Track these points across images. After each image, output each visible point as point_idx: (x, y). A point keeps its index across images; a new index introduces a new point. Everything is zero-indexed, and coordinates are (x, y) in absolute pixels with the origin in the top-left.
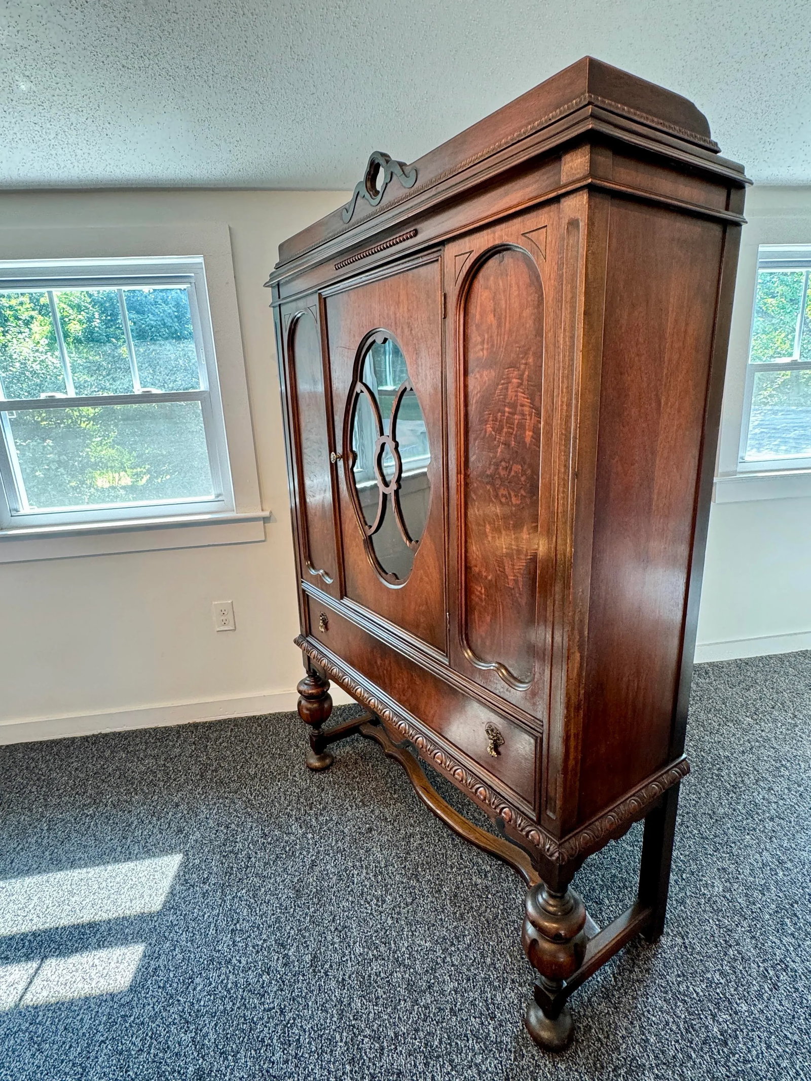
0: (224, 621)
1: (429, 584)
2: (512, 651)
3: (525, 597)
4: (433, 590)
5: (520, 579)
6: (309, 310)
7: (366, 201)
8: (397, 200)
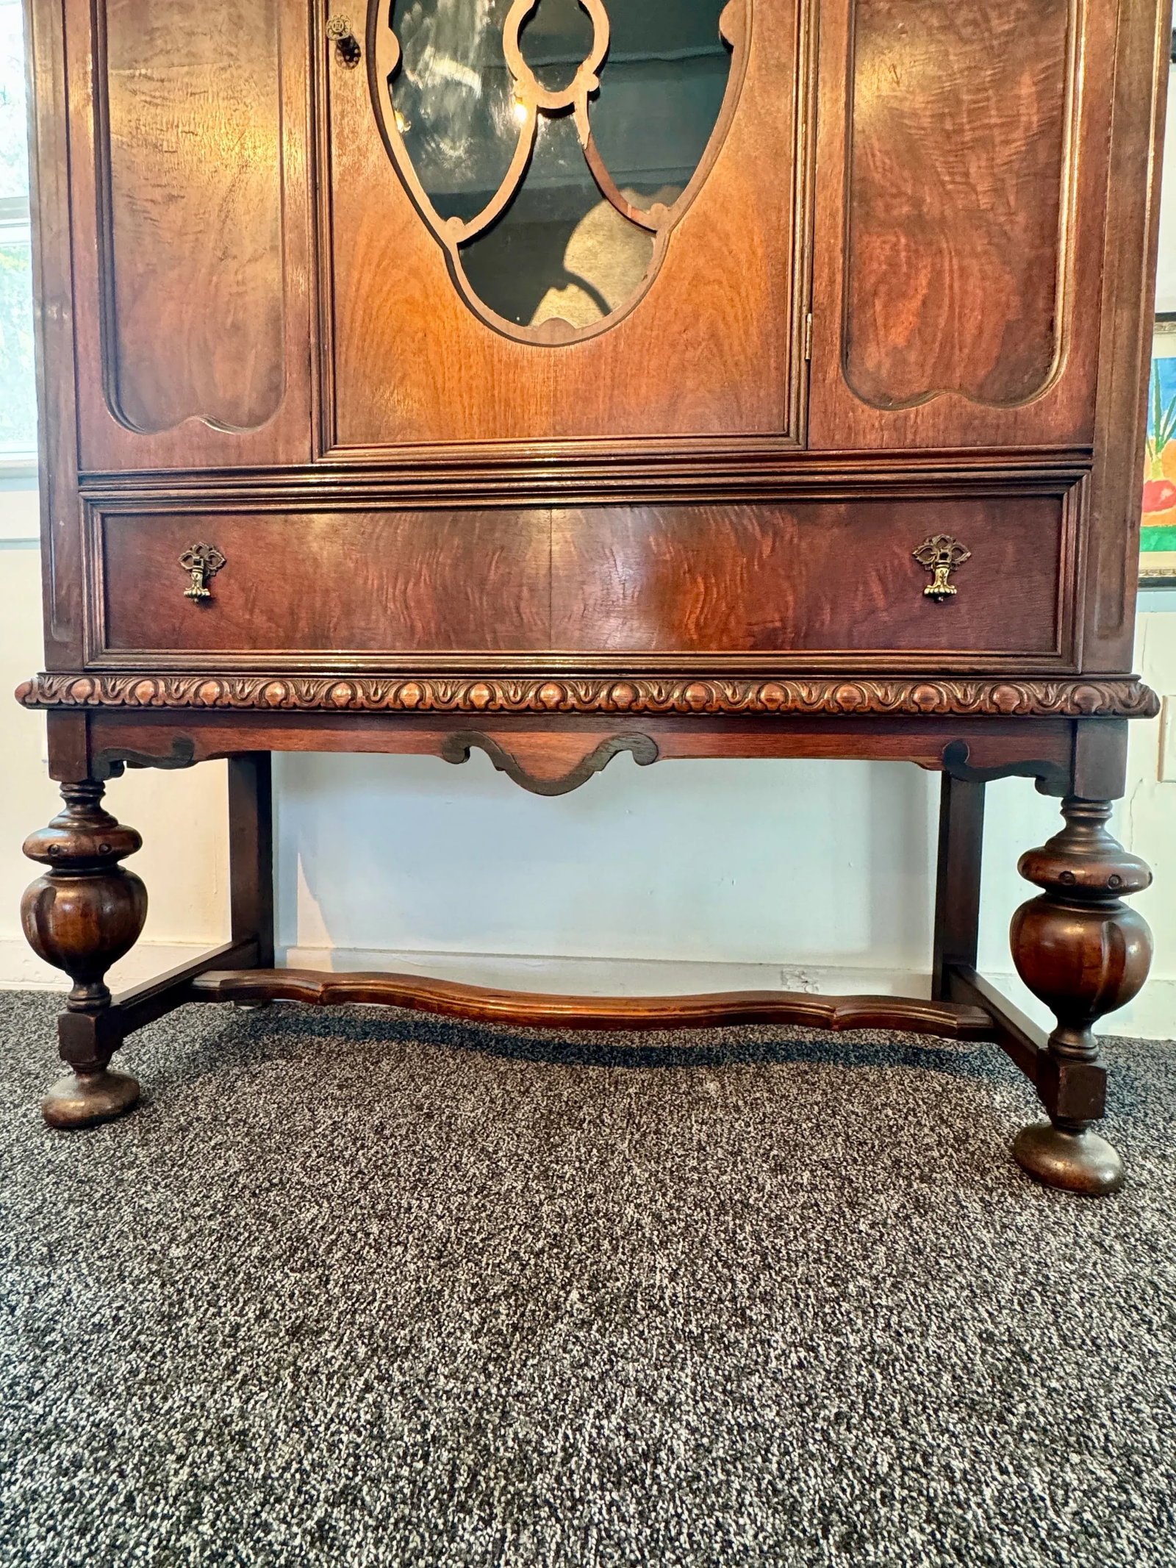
1: (725, 283)
2: (984, 346)
3: (1021, 218)
4: (739, 293)
5: (1011, 181)
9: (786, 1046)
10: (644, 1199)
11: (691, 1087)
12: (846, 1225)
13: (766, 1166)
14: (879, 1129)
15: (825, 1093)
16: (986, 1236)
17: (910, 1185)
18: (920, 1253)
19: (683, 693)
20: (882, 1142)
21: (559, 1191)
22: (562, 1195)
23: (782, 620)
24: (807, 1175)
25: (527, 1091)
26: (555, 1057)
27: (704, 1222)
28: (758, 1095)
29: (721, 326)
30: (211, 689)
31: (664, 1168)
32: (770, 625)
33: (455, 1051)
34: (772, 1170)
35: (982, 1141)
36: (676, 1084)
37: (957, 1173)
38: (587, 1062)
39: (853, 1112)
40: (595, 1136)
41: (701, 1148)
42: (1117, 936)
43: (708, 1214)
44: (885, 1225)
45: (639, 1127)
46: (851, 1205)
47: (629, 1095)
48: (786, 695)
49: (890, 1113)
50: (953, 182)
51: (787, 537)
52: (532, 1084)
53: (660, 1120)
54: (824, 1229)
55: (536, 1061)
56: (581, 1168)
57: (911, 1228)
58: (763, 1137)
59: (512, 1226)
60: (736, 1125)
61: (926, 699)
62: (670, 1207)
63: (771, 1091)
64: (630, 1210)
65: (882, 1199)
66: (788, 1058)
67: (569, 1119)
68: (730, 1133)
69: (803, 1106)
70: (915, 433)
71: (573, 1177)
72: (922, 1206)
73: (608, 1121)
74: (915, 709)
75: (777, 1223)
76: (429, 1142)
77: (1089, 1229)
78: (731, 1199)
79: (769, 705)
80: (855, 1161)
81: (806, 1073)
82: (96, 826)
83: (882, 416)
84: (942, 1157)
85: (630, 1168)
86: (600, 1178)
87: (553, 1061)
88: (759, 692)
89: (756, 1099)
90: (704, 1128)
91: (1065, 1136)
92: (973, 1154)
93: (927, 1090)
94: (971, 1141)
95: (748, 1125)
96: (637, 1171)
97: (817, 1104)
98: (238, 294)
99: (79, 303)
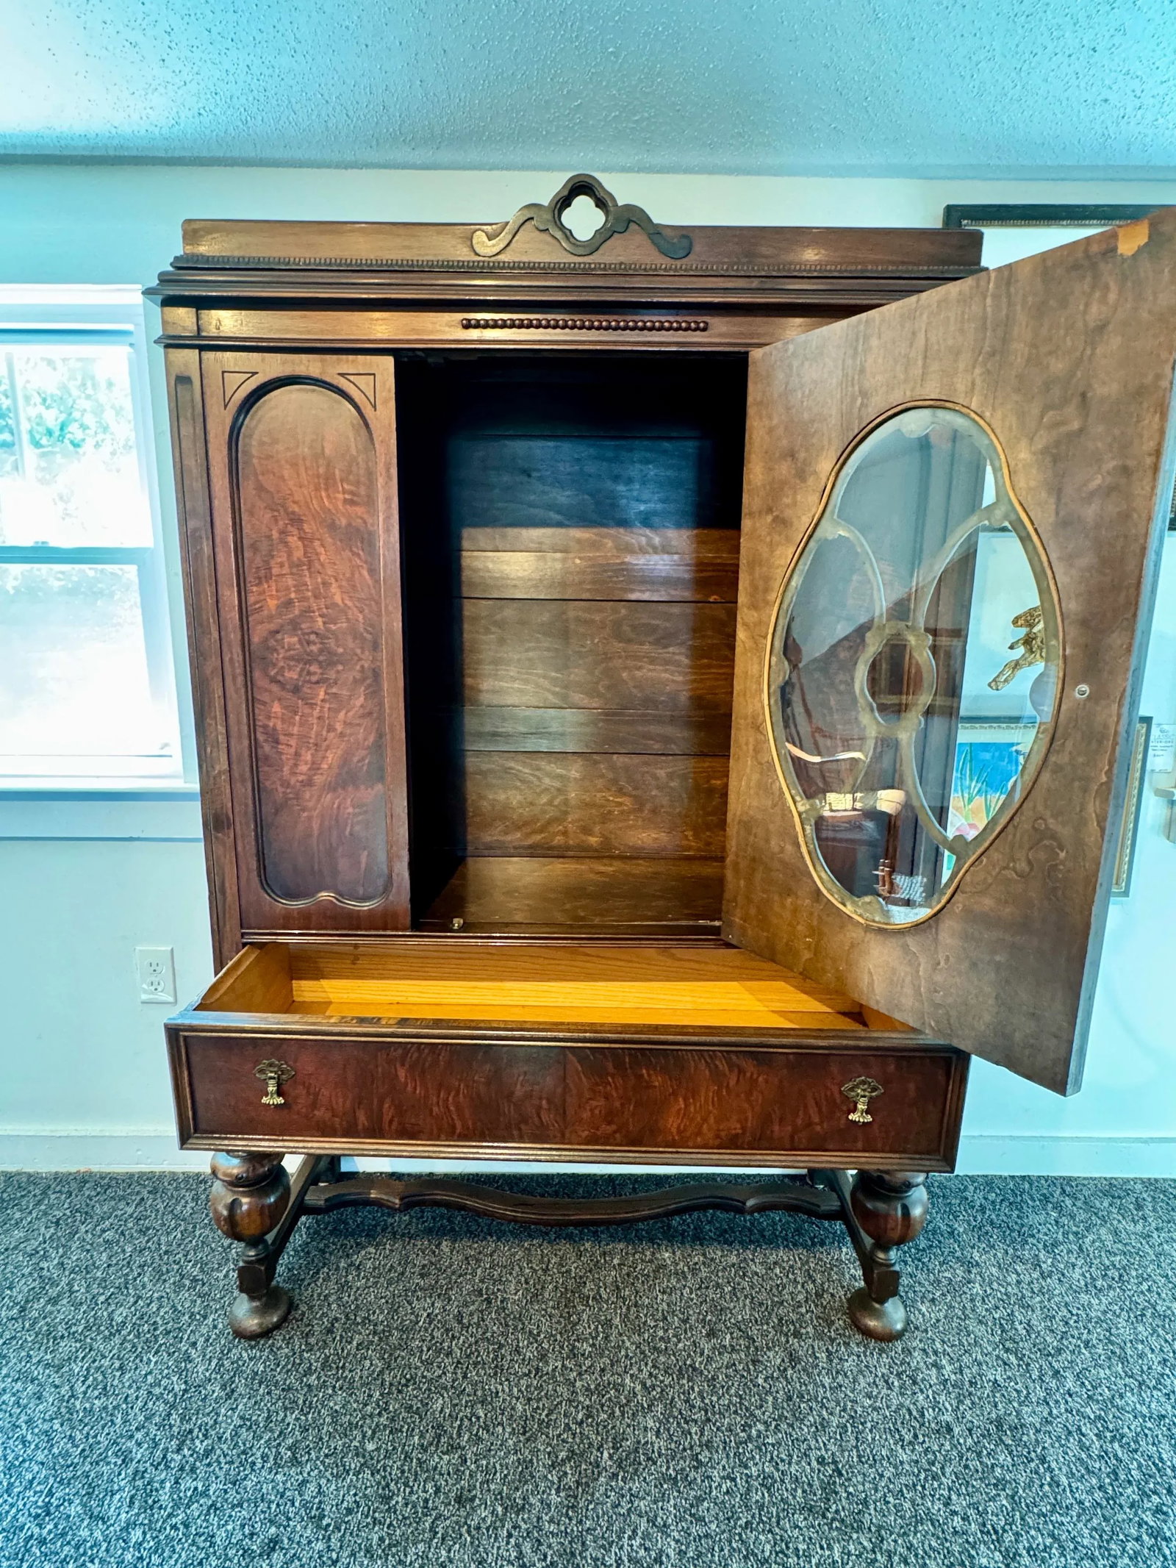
0: (156, 985)
6: (342, 379)
7: (549, 239)
8: (648, 267)
10: (635, 1370)
12: (751, 1380)
13: (704, 1332)
14: (771, 1289)
16: (827, 1381)
17: (788, 1341)
18: (791, 1400)
20: (772, 1301)
21: (584, 1368)
22: (586, 1372)
23: (742, 1128)
24: (728, 1337)
25: (547, 1268)
28: (696, 1259)
31: (644, 1340)
34: (707, 1335)
35: (832, 1295)
37: (815, 1328)
38: (583, 1236)
39: (755, 1273)
40: (598, 1311)
41: (664, 1318)
43: (673, 1379)
44: (772, 1378)
45: (624, 1301)
46: (754, 1362)
47: (614, 1267)
49: (778, 1271)
51: (749, 1074)
52: (549, 1261)
53: (636, 1293)
54: (739, 1385)
56: (594, 1345)
57: (787, 1379)
58: (701, 1303)
59: (561, 1402)
60: (685, 1293)
62: (651, 1375)
64: (628, 1380)
65: (771, 1355)
67: (580, 1297)
68: (681, 1301)
69: (724, 1269)
71: (590, 1355)
72: (792, 1360)
73: (604, 1296)
75: (712, 1382)
76: (495, 1329)
77: (883, 1369)
78: (685, 1364)
80: (756, 1321)
84: (807, 1312)
85: (623, 1341)
86: (606, 1353)
87: (560, 1237)
89: (695, 1264)
90: (665, 1297)
92: (825, 1308)
94: (825, 1295)
95: (691, 1292)
96: (627, 1344)
97: (733, 1266)
98: (355, 815)
99: (237, 819)
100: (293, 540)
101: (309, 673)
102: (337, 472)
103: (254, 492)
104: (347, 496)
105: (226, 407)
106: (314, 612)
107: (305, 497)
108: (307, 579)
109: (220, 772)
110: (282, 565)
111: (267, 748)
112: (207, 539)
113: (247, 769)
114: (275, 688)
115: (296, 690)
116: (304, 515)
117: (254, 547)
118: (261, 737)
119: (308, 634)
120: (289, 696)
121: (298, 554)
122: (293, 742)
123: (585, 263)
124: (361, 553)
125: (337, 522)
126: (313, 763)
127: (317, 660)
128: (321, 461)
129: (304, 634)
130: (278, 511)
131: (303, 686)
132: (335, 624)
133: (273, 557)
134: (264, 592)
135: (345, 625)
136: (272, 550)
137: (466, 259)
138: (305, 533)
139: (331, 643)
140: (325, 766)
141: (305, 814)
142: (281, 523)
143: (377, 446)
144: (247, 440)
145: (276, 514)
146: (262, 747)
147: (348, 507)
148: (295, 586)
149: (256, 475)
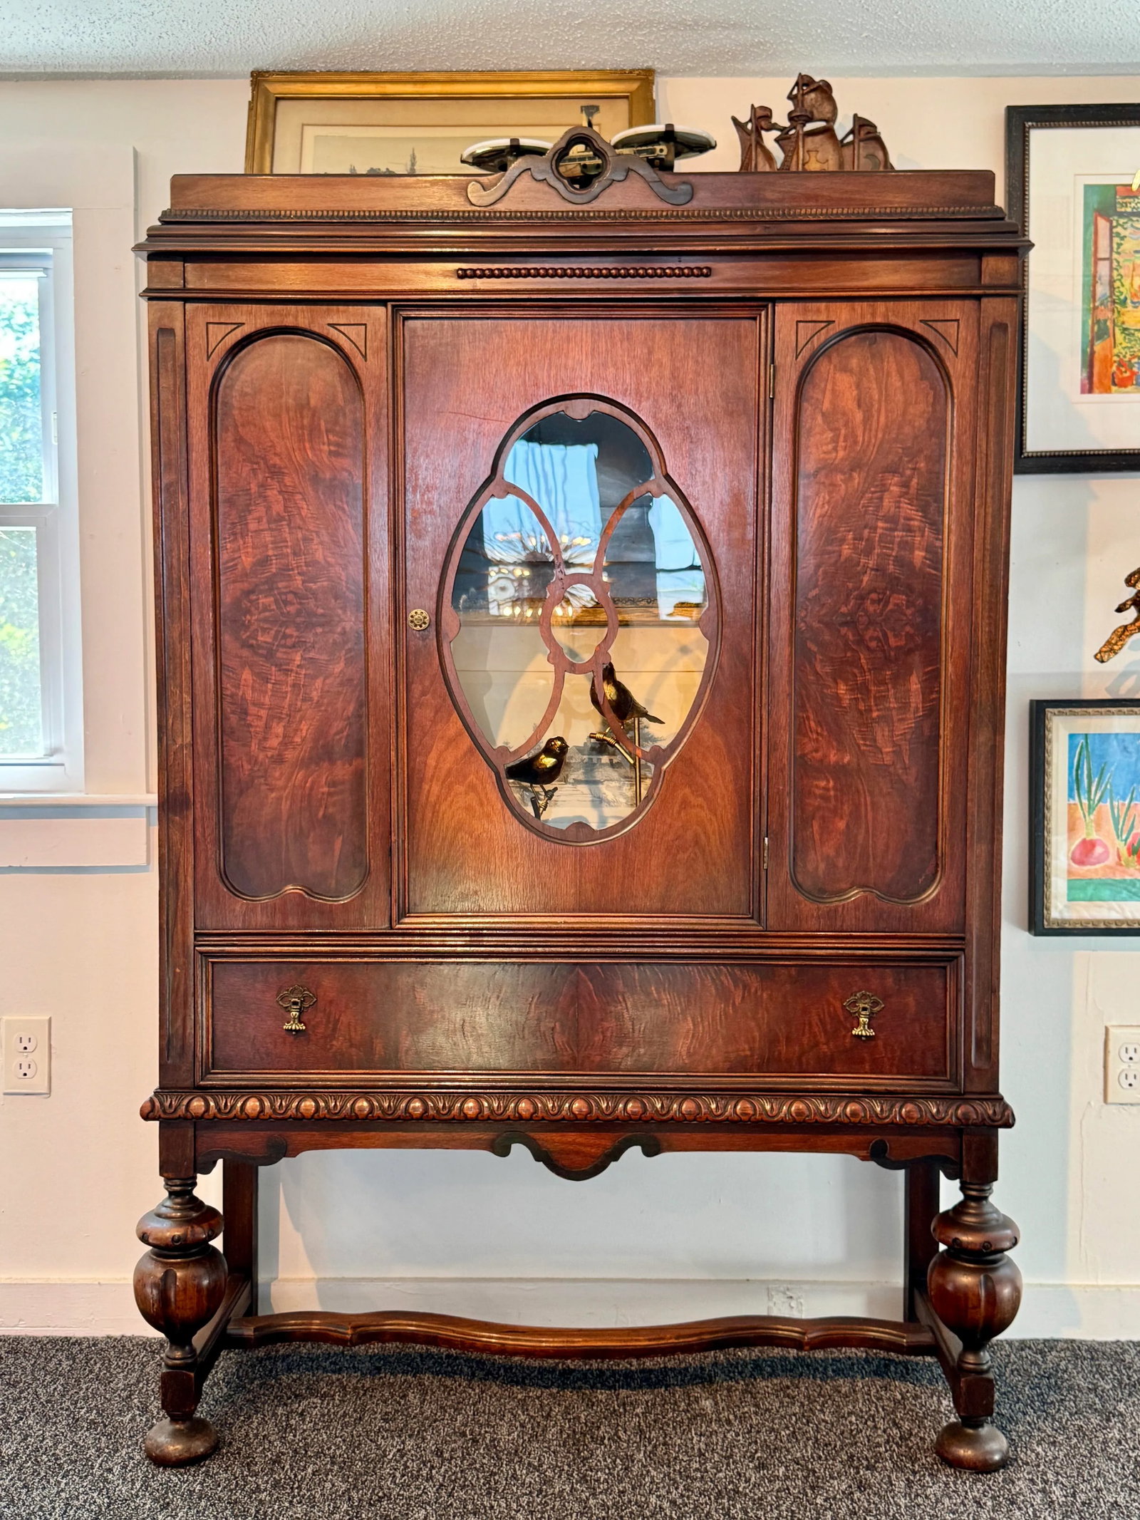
0: (25, 1069)
1: (705, 808)
2: (890, 857)
3: (913, 771)
4: (716, 815)
5: (905, 747)
6: (331, 329)
7: (547, 188)
8: (649, 214)
9: (772, 1362)
10: (663, 1492)
11: (689, 1405)
12: (808, 1501)
13: (751, 1465)
14: (842, 1433)
15: (802, 1404)
16: (902, 1502)
17: (858, 1473)
18: (855, 1513)
19: (680, 1106)
20: (842, 1442)
21: (598, 1490)
22: (601, 1493)
23: (751, 1049)
24: (782, 1470)
25: (549, 1415)
26: (564, 1384)
27: (706, 1504)
28: (746, 1409)
29: (703, 837)
30: (308, 1105)
31: (675, 1470)
32: (742, 1054)
33: (470, 1381)
34: (756, 1467)
35: (921, 1438)
36: (675, 1403)
37: (895, 1463)
38: (593, 1387)
39: (823, 1421)
40: (616, 1449)
41: (701, 1454)
42: (990, 1284)
43: (710, 1499)
44: (834, 1498)
45: (650, 1441)
46: (812, 1488)
47: (637, 1415)
48: (755, 1110)
49: (853, 1419)
50: (865, 745)
51: (753, 990)
52: (551, 1410)
53: (666, 1435)
54: (792, 1504)
55: (546, 1387)
56: (611, 1474)
57: (852, 1500)
58: (750, 1444)
59: (571, 1514)
60: (729, 1436)
61: (854, 1114)
62: (682, 1496)
63: (757, 1406)
64: (653, 1499)
65: (836, 1482)
66: (773, 1374)
67: (592, 1437)
68: (723, 1442)
69: (783, 1417)
70: (843, 922)
71: (606, 1481)
72: (862, 1487)
73: (624, 1437)
74: (846, 1120)
75: (759, 1502)
76: (485, 1461)
77: (976, 1494)
78: (726, 1488)
79: (743, 1118)
80: (820, 1458)
81: (788, 1387)
82: (194, 1215)
83: (819, 909)
84: (887, 1451)
85: (648, 1471)
86: (627, 1480)
87: (563, 1387)
88: (735, 1107)
89: (743, 1413)
90: (703, 1439)
91: (971, 1431)
92: (910, 1448)
93: (889, 1399)
94: (912, 1439)
95: (737, 1435)
96: (653, 1473)
97: (795, 1415)
98: (330, 794)
99: (198, 800)
100: (273, 494)
101: (285, 636)
102: (322, 423)
103: (232, 444)
104: (332, 448)
105: (208, 358)
106: (293, 570)
107: (287, 448)
108: (287, 535)
109: (182, 746)
110: (259, 520)
111: (234, 719)
112: (182, 493)
113: (212, 743)
114: (245, 653)
115: (270, 655)
116: (286, 468)
117: (230, 502)
118: (228, 709)
119: (285, 594)
120: (261, 661)
121: (278, 508)
122: (263, 713)
123: (583, 212)
124: (345, 506)
125: (321, 475)
126: (285, 736)
127: (294, 622)
128: (305, 413)
129: (280, 594)
130: (257, 463)
131: (277, 651)
132: (315, 583)
133: (250, 512)
134: (239, 550)
135: (325, 583)
136: (250, 505)
137: (463, 209)
138: (285, 486)
139: (311, 604)
140: (298, 739)
141: (273, 795)
142: (260, 476)
143: (367, 396)
144: (228, 391)
145: (255, 466)
146: (229, 719)
147: (333, 459)
148: (273, 543)
149: (236, 426)
